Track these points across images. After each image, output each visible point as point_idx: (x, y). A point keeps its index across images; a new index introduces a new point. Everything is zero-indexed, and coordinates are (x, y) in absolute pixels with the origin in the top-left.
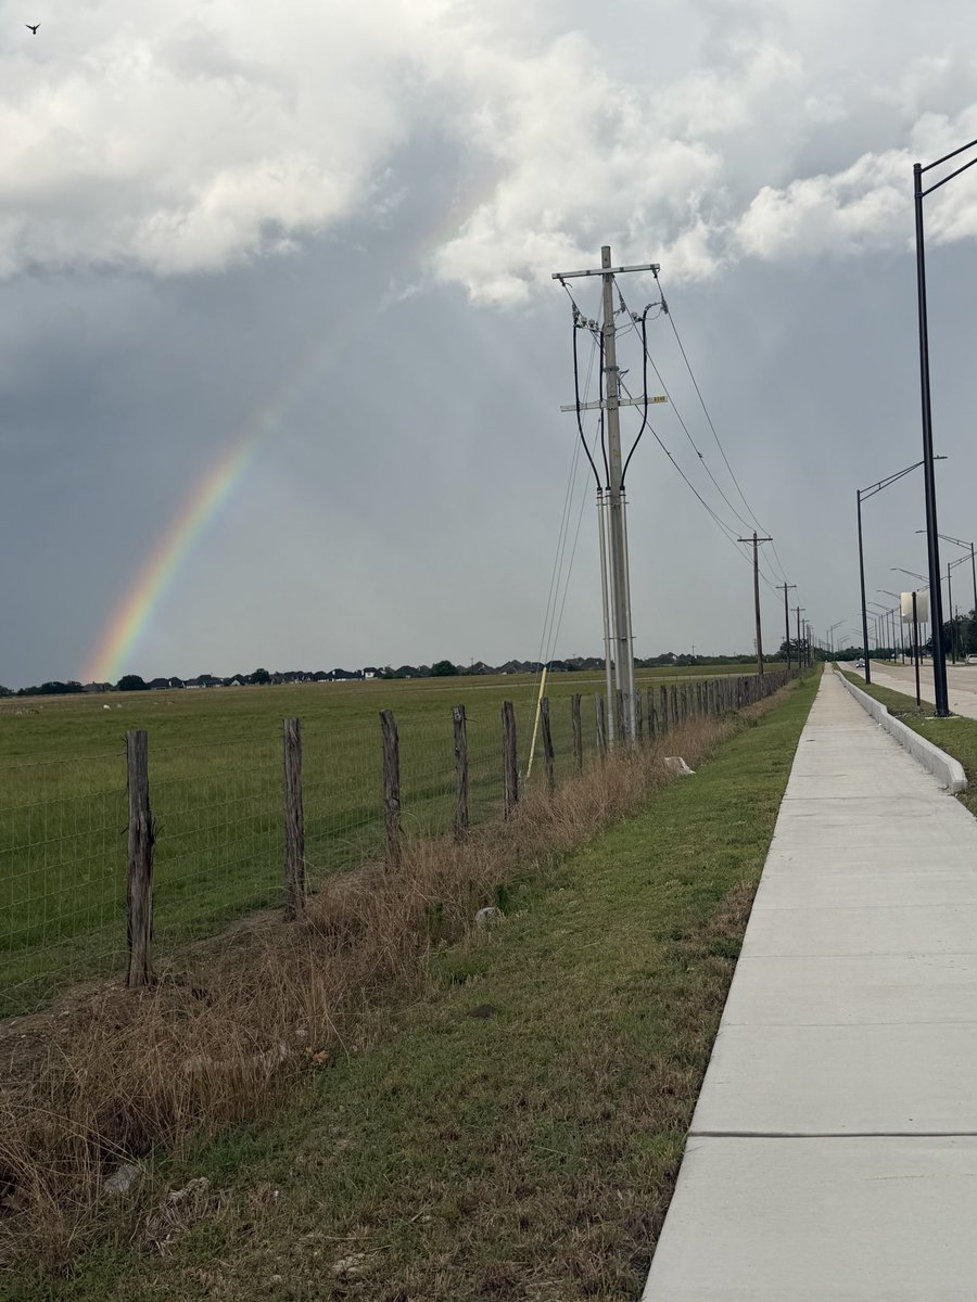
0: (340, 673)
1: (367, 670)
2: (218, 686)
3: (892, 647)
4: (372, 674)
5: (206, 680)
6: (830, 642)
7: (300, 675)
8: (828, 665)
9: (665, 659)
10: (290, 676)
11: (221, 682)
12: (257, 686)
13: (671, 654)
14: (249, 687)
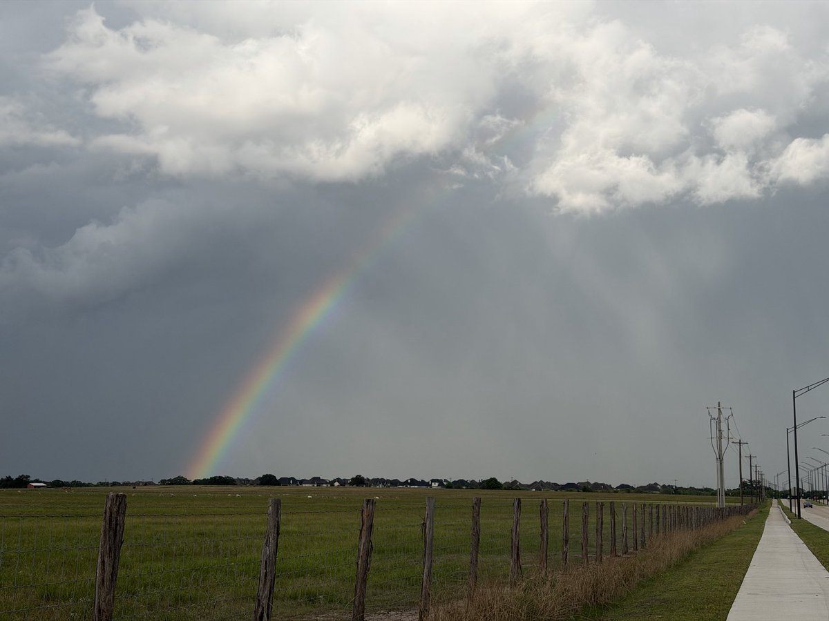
0: (413, 482)
1: (433, 481)
2: (325, 485)
3: (825, 490)
4: (437, 484)
5: (317, 481)
6: (776, 484)
7: (382, 481)
8: (775, 501)
9: (652, 488)
10: (377, 481)
11: (327, 483)
12: (355, 488)
13: (656, 484)
14: (348, 488)
